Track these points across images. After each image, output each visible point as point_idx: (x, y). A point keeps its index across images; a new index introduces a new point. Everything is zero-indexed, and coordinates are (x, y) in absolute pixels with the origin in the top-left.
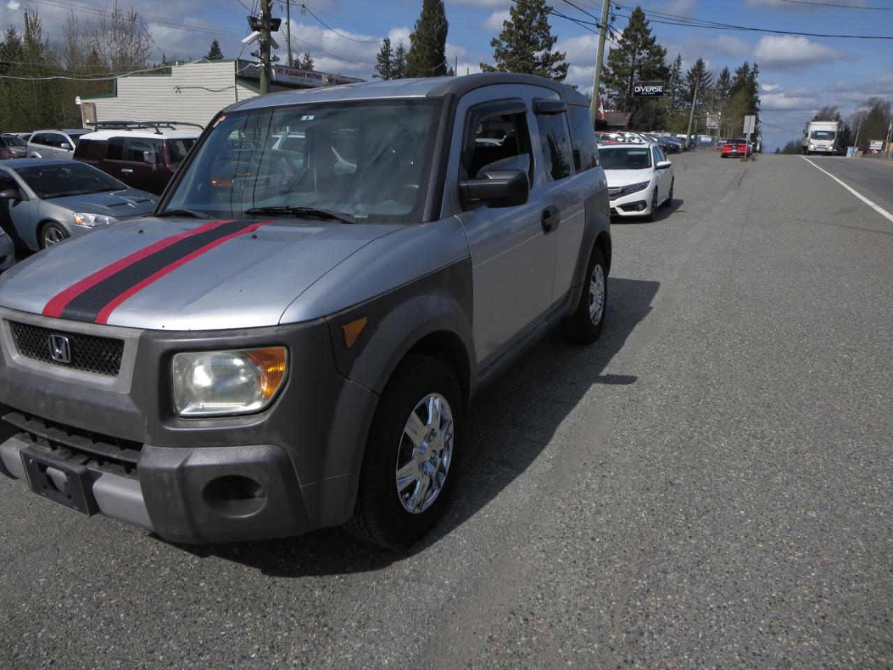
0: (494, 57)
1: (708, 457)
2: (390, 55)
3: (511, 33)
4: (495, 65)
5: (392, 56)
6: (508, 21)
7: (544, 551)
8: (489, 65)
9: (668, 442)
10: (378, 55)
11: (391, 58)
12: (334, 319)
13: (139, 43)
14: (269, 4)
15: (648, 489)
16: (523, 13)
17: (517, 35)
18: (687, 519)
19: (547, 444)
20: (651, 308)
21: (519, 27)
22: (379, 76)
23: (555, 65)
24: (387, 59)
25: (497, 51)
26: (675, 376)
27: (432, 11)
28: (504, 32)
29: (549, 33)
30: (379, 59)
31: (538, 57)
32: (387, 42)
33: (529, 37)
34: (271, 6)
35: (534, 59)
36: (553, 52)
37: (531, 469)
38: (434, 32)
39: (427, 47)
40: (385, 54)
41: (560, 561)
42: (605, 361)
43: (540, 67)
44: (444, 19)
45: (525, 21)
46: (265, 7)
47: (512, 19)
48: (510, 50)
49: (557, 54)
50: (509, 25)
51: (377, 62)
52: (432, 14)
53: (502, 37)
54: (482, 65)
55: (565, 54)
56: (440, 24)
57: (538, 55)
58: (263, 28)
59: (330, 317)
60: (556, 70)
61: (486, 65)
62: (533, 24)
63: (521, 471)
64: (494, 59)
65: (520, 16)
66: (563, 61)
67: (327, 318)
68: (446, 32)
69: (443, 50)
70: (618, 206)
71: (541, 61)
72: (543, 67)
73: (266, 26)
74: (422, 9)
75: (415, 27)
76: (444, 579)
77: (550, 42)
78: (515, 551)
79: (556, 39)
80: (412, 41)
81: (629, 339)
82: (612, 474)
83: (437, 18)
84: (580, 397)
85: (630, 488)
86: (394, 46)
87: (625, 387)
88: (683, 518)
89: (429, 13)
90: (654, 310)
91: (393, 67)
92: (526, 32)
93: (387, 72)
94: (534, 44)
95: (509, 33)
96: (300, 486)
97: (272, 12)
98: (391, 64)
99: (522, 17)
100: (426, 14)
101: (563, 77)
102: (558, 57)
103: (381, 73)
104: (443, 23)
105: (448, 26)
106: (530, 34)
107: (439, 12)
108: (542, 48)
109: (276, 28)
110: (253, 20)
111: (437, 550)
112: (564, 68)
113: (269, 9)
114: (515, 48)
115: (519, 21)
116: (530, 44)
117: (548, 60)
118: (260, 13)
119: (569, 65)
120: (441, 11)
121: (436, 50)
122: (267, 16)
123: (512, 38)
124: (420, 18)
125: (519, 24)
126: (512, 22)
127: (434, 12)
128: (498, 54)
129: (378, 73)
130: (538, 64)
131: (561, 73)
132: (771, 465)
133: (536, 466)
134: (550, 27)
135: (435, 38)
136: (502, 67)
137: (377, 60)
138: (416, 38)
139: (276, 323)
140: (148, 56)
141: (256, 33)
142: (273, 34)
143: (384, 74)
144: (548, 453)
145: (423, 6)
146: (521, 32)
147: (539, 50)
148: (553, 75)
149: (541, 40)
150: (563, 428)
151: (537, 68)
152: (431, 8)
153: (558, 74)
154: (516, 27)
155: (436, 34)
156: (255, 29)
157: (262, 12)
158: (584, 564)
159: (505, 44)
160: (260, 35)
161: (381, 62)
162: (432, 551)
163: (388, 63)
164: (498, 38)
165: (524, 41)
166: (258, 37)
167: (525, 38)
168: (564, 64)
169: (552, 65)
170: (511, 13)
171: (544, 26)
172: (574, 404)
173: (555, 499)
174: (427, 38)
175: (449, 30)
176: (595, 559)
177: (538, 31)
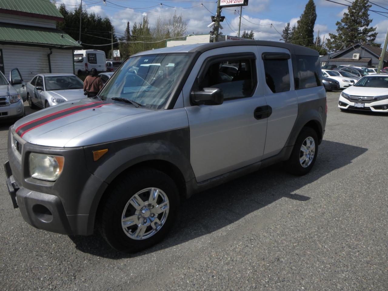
0: (337, 30)
1: (311, 251)
2: (289, 30)
3: (347, 18)
4: (337, 34)
5: (290, 30)
6: (346, 13)
7: (185, 275)
8: (334, 34)
9: (297, 237)
10: (284, 30)
11: (289, 32)
12: (87, 148)
13: (182, 27)
14: (220, 10)
15: (264, 259)
16: (355, 9)
17: (350, 19)
18: (268, 282)
19: (233, 222)
20: (351, 162)
21: (352, 16)
22: (282, 40)
23: (370, 34)
24: (287, 32)
25: (338, 27)
26: (333, 202)
27: (309, 10)
28: (343, 18)
29: (368, 18)
30: (283, 32)
31: (360, 30)
32: (289, 25)
33: (356, 20)
34: (221, 11)
35: (358, 31)
36: (369, 27)
37: (215, 233)
38: (309, 19)
39: (305, 26)
40: (287, 30)
41: (188, 282)
42: (299, 186)
43: (361, 35)
44: (315, 14)
45: (356, 12)
46: (218, 12)
47: (349, 12)
48: (346, 27)
49: (371, 28)
50: (347, 15)
51: (283, 34)
52: (309, 11)
53: (342, 21)
54: (330, 34)
55: (376, 28)
56: (313, 15)
57: (361, 29)
58: (217, 20)
59: (86, 147)
60: (369, 36)
61: (332, 34)
62: (360, 14)
63: (209, 232)
64: (337, 31)
65: (353, 10)
66: (375, 32)
67: (84, 147)
68: (315, 19)
69: (313, 28)
70: (372, 107)
71: (362, 32)
72: (363, 35)
73: (218, 20)
74: (305, 9)
75: (300, 17)
76: (132, 273)
77: (368, 23)
78: (173, 270)
79: (371, 21)
80: (298, 24)
81: (323, 177)
82: (253, 246)
83: (311, 13)
84: (270, 202)
85: (255, 256)
86: (291, 26)
87: (299, 202)
88: (267, 281)
89: (308, 11)
90: (352, 164)
91: (290, 36)
92: (355, 18)
93: (286, 38)
94: (359, 23)
95: (346, 19)
96: (67, 215)
97: (221, 14)
98: (289, 34)
99: (354, 11)
100: (306, 11)
101: (373, 40)
102: (372, 29)
103: (284, 38)
104: (314, 15)
105: (316, 16)
106: (358, 19)
107: (313, 11)
108: (364, 26)
109: (222, 20)
110: (213, 17)
111: (141, 258)
112: (374, 35)
113: (220, 13)
114: (349, 26)
115: (353, 12)
116: (357, 24)
117: (366, 32)
118: (216, 14)
119: (377, 33)
120: (314, 10)
121: (309, 28)
122: (219, 15)
123: (348, 21)
124: (303, 13)
125: (352, 14)
126: (349, 13)
127: (310, 10)
128: (339, 29)
129: (282, 38)
130: (361, 33)
131: (372, 38)
132: (344, 266)
133: (219, 232)
134: (369, 15)
135: (310, 22)
136: (341, 35)
137: (282, 32)
138: (300, 22)
139: (63, 147)
140: (185, 33)
141: (214, 23)
142: (221, 23)
143: (286, 39)
144: (229, 227)
145: (305, 8)
146: (353, 18)
147: (361, 27)
148: (368, 38)
149: (363, 21)
150: (248, 217)
151: (359, 35)
152: (309, 9)
153: (370, 38)
154: (350, 16)
155: (310, 20)
156: (213, 21)
157: (217, 14)
158: (198, 287)
159: (343, 24)
160: (215, 23)
161: (284, 33)
162: (138, 258)
163: (288, 34)
164: (340, 21)
165: (354, 22)
166: (214, 24)
167: (354, 21)
168: (375, 33)
169: (368, 34)
170: (348, 9)
171: (366, 15)
172: (264, 206)
173: (213, 251)
174: (305, 22)
175: (317, 18)
176: (205, 287)
177: (362, 17)
